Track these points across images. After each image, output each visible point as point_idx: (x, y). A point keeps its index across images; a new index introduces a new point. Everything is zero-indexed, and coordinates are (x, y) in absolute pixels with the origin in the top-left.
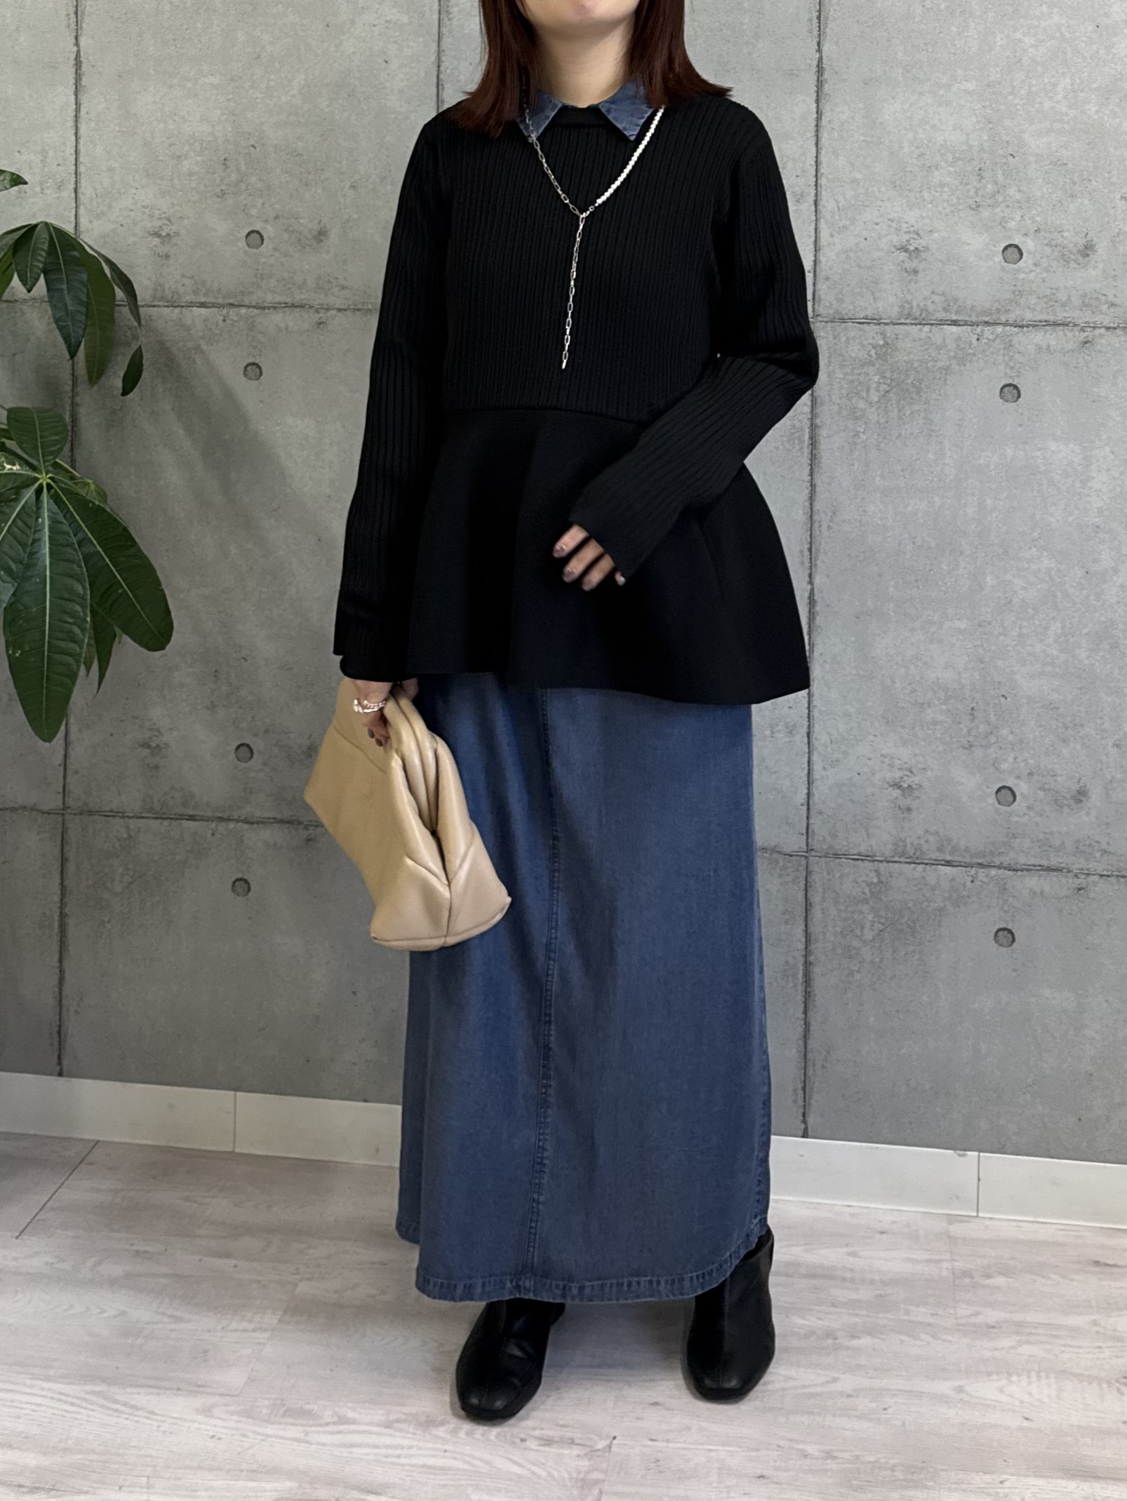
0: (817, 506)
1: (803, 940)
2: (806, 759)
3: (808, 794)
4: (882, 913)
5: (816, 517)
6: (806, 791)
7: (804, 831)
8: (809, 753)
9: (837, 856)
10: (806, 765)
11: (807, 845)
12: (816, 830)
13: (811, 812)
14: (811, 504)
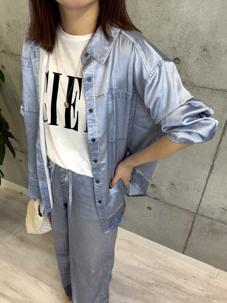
0: (221, 145)
1: (191, 226)
2: (201, 197)
3: (200, 204)
4: (211, 228)
5: (219, 147)
6: (199, 203)
7: (197, 209)
8: (202, 196)
9: (203, 216)
10: (200, 198)
11: (197, 212)
12: (200, 210)
13: (199, 207)
14: (219, 144)
